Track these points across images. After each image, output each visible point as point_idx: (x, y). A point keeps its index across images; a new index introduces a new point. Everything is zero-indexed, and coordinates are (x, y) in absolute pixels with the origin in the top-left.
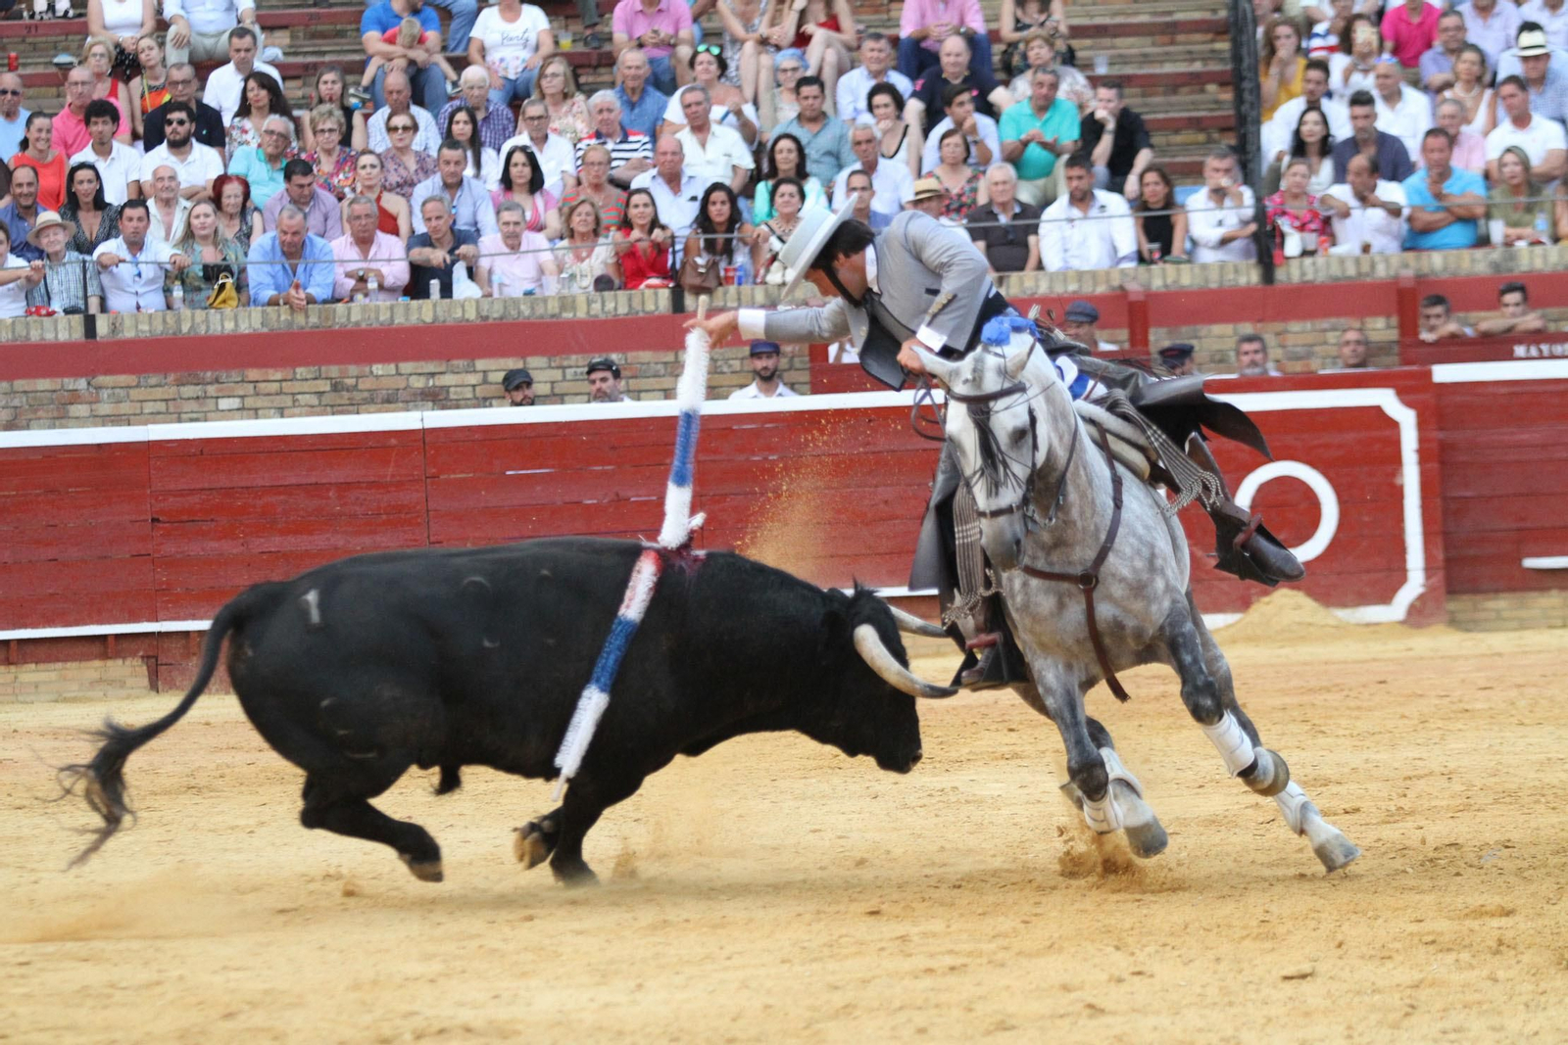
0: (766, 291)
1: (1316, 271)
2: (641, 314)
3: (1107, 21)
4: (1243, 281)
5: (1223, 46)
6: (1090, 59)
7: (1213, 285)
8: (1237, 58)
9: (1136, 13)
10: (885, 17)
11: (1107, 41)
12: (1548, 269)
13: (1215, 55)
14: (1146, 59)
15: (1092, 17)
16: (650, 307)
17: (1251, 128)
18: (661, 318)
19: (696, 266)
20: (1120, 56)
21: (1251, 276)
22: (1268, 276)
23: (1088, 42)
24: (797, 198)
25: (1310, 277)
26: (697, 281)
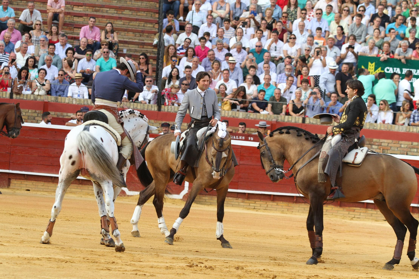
0: (34, 96)
1: (171, 110)
2: (2, 98)
3: (127, 40)
4: (153, 109)
5: (156, 50)
6: (123, 49)
7: (145, 110)
8: (158, 54)
9: (135, 39)
10: (72, 31)
11: (127, 45)
12: (229, 117)
13: (153, 52)
14: (136, 51)
15: (124, 38)
16: (4, 96)
17: (160, 72)
18: (7, 99)
19: (17, 87)
20: (130, 49)
21: (155, 108)
22: (159, 109)
23: (122, 45)
24: (44, 74)
25: (170, 111)
26: (17, 91)
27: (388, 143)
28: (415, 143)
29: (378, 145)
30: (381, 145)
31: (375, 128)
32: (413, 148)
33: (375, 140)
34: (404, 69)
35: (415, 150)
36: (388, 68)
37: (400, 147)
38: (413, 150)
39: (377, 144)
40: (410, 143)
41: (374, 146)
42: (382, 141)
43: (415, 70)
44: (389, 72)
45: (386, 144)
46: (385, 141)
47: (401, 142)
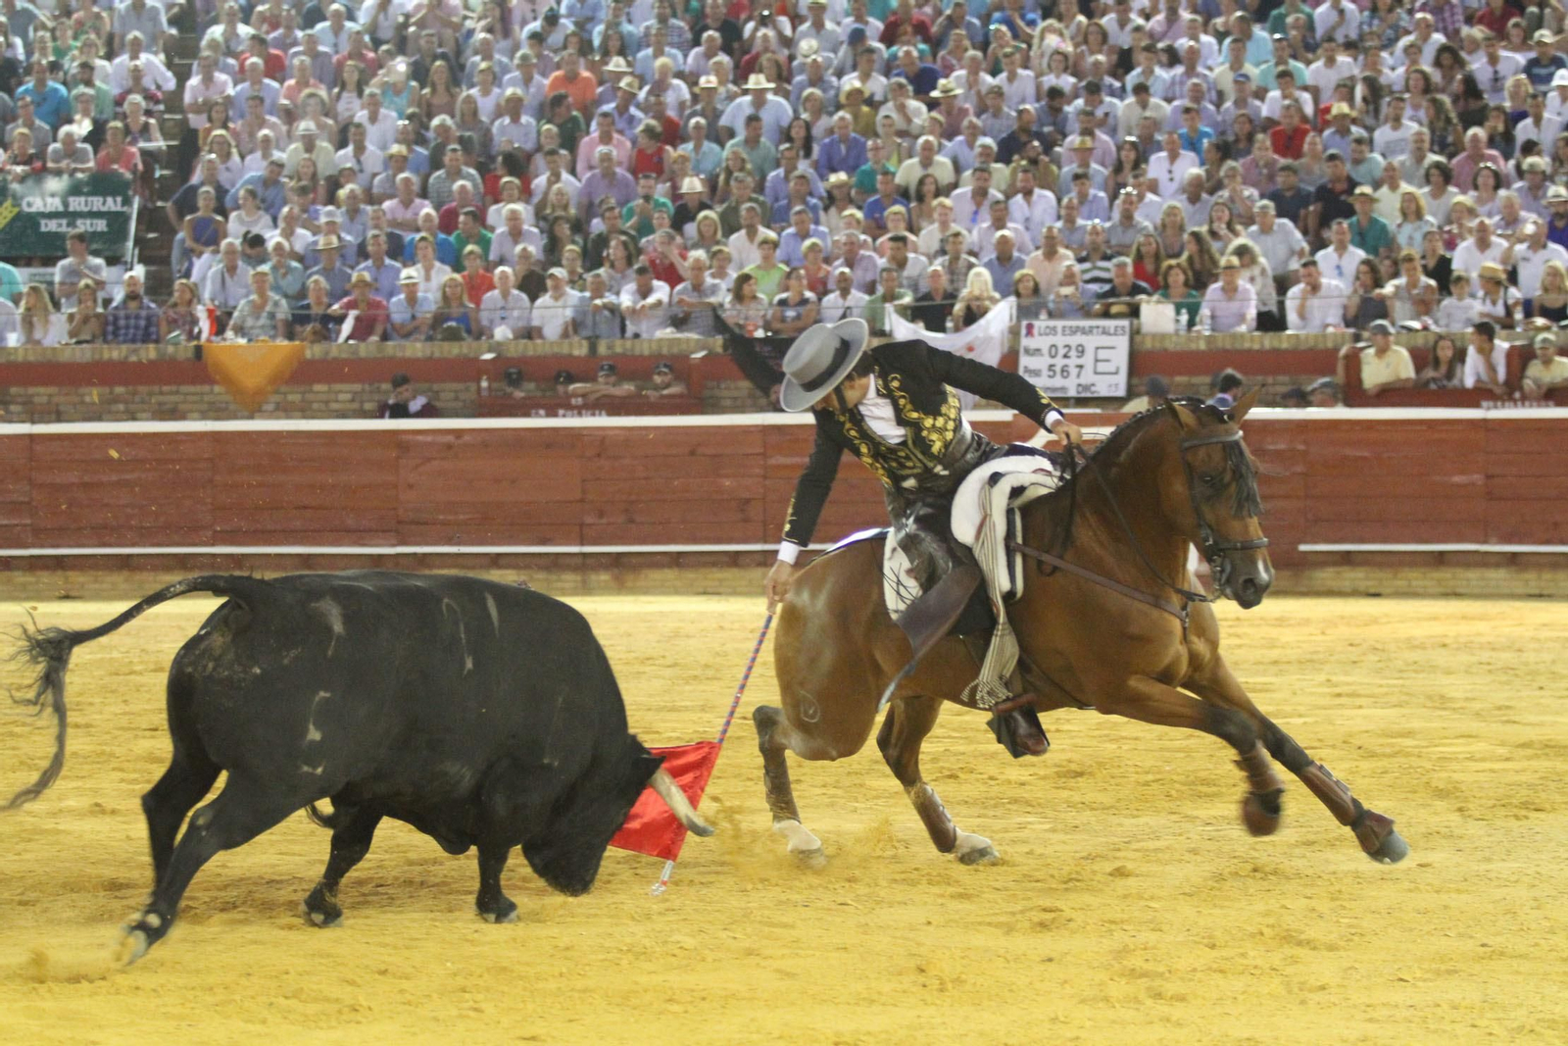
27: (50, 396)
28: (119, 390)
29: (24, 404)
30: (31, 402)
31: (12, 358)
32: (116, 400)
33: (14, 390)
34: (71, 199)
35: (121, 407)
36: (30, 199)
37: (83, 402)
38: (114, 408)
39: (20, 400)
40: (107, 390)
41: (13, 408)
42: (31, 390)
43: (101, 199)
44: (33, 209)
45: (45, 399)
46: (41, 390)
47: (82, 390)
